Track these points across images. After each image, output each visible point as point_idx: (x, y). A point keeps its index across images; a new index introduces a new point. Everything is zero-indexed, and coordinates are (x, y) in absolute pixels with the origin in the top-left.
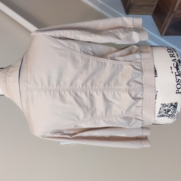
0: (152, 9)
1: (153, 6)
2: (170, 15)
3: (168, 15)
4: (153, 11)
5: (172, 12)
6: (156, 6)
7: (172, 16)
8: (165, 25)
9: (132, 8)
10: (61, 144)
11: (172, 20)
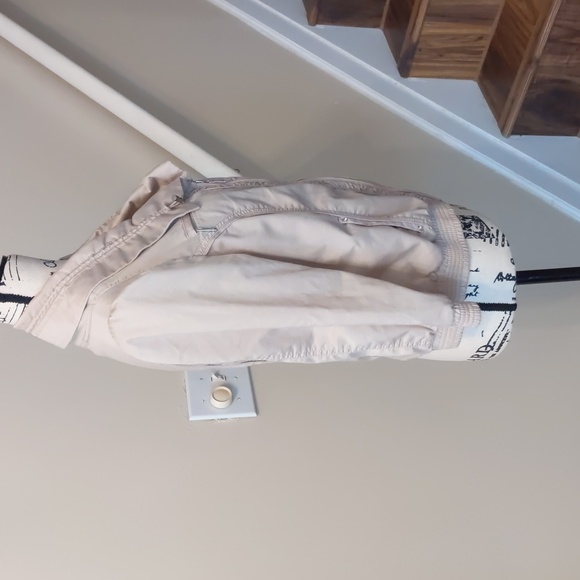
0: (477, 62)
1: (481, 52)
2: (524, 73)
3: (520, 72)
4: (480, 66)
5: (530, 62)
6: (489, 50)
7: (531, 72)
8: (513, 101)
9: (416, 56)
10: (191, 419)
11: (532, 86)
